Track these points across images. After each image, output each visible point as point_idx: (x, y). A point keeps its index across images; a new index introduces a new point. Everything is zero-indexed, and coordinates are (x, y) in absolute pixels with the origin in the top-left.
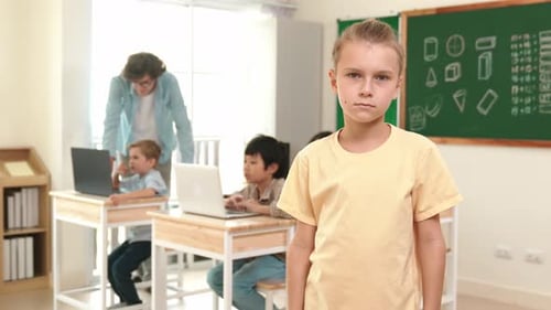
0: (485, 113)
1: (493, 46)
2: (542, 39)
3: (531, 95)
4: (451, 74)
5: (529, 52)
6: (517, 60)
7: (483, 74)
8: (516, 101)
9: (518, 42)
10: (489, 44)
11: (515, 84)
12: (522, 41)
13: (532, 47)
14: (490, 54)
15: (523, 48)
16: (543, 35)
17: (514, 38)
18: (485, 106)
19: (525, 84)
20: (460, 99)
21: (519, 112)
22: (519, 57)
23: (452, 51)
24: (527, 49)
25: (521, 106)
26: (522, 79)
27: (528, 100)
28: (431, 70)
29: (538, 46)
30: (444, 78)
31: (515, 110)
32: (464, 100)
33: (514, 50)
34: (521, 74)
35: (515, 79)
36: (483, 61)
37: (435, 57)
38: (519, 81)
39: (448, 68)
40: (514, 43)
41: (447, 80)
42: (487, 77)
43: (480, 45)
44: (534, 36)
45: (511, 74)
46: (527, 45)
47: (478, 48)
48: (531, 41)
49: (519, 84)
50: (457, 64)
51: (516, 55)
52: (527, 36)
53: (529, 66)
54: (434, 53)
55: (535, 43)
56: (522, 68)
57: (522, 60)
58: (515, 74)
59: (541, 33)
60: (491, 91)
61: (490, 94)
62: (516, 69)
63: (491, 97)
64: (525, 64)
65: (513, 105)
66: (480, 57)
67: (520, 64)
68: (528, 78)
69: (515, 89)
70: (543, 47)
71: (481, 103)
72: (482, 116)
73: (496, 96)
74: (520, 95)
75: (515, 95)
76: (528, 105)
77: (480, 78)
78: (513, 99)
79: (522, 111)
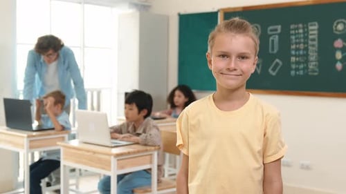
0: (274, 74)
1: (279, 31)
2: (310, 28)
3: (303, 63)
5: (302, 36)
6: (294, 41)
7: (273, 49)
8: (294, 66)
9: (295, 29)
10: (276, 30)
11: (293, 56)
12: (298, 29)
13: (304, 33)
14: (277, 37)
15: (298, 33)
16: (311, 25)
17: (292, 27)
19: (299, 56)
21: (296, 74)
22: (296, 39)
24: (300, 34)
25: (297, 69)
26: (297, 53)
27: (302, 66)
29: (308, 32)
31: (293, 73)
32: (260, 66)
33: (292, 34)
34: (297, 50)
35: (293, 52)
36: (273, 41)
40: (292, 30)
42: (275, 51)
43: (271, 31)
44: (305, 26)
45: (290, 49)
46: (301, 31)
47: (269, 33)
48: (303, 28)
49: (296, 56)
51: (293, 37)
52: (301, 26)
53: (302, 45)
55: (306, 30)
56: (298, 46)
57: (297, 41)
58: (293, 49)
59: (309, 24)
60: (277, 60)
61: (277, 62)
62: (294, 47)
63: (277, 64)
64: (299, 43)
65: (292, 69)
66: (271, 38)
67: (296, 43)
68: (301, 52)
69: (293, 59)
70: (310, 33)
71: (271, 67)
72: (272, 76)
73: (281, 63)
74: (298, 63)
75: (293, 63)
76: (301, 69)
77: (270, 51)
78: (292, 65)
79: (298, 73)
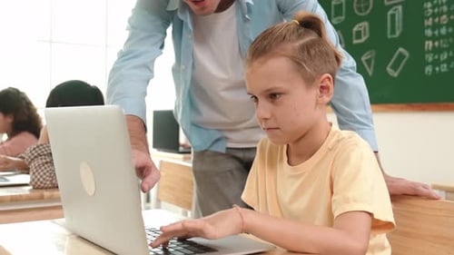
0: (396, 75)
3: (448, 50)
4: (359, 35)
6: (430, 11)
7: (393, 32)
8: (430, 58)
11: (429, 39)
14: (400, 7)
19: (440, 37)
20: (368, 61)
21: (434, 70)
22: (433, 8)
23: (360, 10)
25: (436, 63)
26: (436, 33)
27: (444, 56)
28: (339, 32)
30: (352, 40)
31: (429, 69)
32: (373, 62)
34: (435, 27)
35: (429, 33)
36: (393, 16)
37: (343, 18)
38: (434, 35)
39: (355, 29)
41: (355, 42)
42: (397, 34)
45: (424, 28)
47: (387, 3)
49: (433, 38)
50: (365, 24)
51: (429, 5)
53: (445, 17)
54: (341, 15)
56: (437, 20)
57: (436, 10)
58: (428, 27)
60: (401, 50)
61: (401, 54)
62: (429, 22)
63: (401, 56)
64: (440, 14)
65: (428, 64)
66: (390, 12)
67: (434, 15)
68: (443, 31)
69: (429, 44)
71: (390, 64)
72: (391, 77)
73: (407, 54)
74: (437, 51)
75: (429, 52)
76: (444, 62)
77: (389, 36)
78: (427, 56)
79: (437, 69)
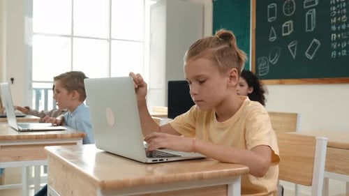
0: (311, 58)
1: (317, 4)
3: (346, 40)
4: (286, 31)
7: (310, 28)
8: (334, 46)
10: (313, 2)
11: (334, 32)
14: (314, 10)
15: (340, 2)
18: (311, 53)
19: (342, 31)
20: (293, 48)
21: (337, 54)
22: (337, 10)
23: (287, 12)
24: (343, 2)
25: (339, 49)
26: (339, 28)
27: (344, 45)
28: (272, 28)
30: (281, 33)
31: (334, 54)
32: (296, 49)
33: (333, 5)
34: (338, 24)
35: (334, 28)
36: (309, 16)
37: (275, 18)
38: (337, 30)
39: (284, 25)
41: (283, 35)
42: (312, 30)
43: (307, 4)
45: (331, 25)
47: (305, 7)
49: (337, 32)
50: (291, 22)
51: (334, 8)
53: (344, 17)
54: (274, 15)
56: (339, 19)
57: (339, 12)
58: (333, 23)
60: (315, 40)
61: (315, 43)
62: (334, 21)
63: (315, 45)
64: (341, 15)
65: (333, 50)
66: (308, 13)
67: (337, 16)
68: (344, 27)
69: (334, 36)
71: (308, 50)
72: (309, 60)
73: (319, 43)
74: (339, 41)
75: (334, 41)
76: (344, 48)
77: (307, 31)
78: (332, 45)
79: (340, 54)
